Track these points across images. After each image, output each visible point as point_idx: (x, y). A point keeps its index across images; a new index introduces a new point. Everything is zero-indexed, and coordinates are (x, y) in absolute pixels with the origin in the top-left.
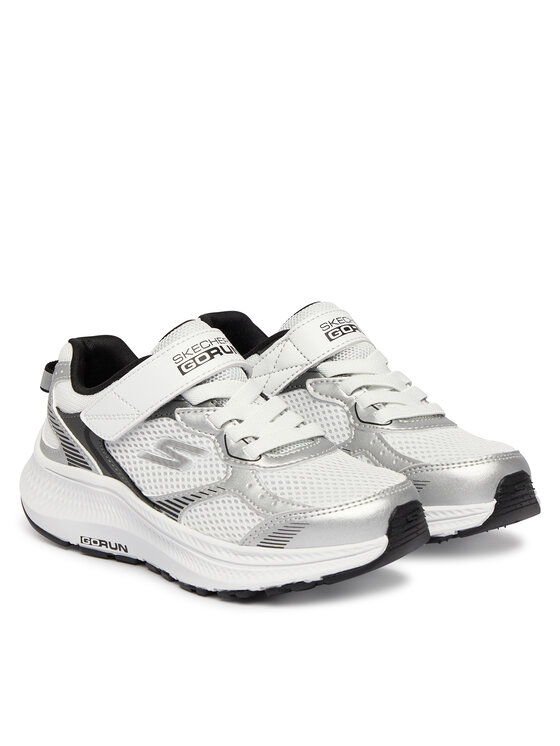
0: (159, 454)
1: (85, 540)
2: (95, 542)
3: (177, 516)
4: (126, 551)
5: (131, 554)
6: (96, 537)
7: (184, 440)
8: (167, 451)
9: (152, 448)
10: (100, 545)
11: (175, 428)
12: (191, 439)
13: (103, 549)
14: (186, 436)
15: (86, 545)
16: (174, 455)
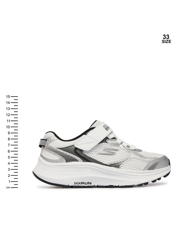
0: (104, 152)
1: (76, 183)
2: (80, 183)
3: (119, 167)
4: (91, 184)
5: (92, 185)
6: (80, 181)
7: (111, 148)
8: (106, 151)
9: (101, 151)
10: (81, 184)
11: (107, 145)
12: (113, 147)
13: (83, 185)
14: (112, 147)
15: (76, 185)
16: (109, 152)
